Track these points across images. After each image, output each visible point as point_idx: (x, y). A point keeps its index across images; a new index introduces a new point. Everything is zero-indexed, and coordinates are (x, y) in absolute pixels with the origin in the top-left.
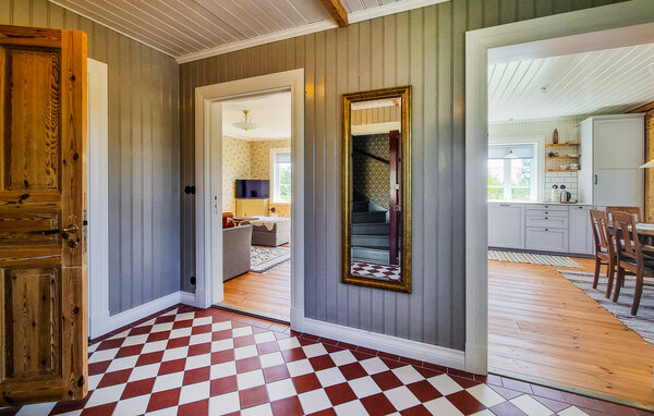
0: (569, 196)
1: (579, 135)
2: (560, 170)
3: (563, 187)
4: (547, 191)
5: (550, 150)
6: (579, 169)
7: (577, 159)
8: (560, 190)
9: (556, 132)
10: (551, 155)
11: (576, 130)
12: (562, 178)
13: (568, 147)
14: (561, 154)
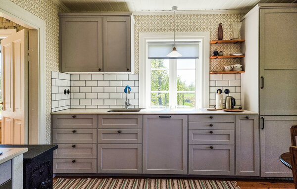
0: (233, 101)
1: (242, 32)
2: (224, 71)
3: (227, 92)
4: (212, 96)
5: (214, 48)
6: (243, 69)
7: (241, 60)
8: (224, 95)
9: (220, 28)
10: (216, 54)
11: (239, 26)
12: (226, 81)
13: (232, 46)
14: (225, 54)
